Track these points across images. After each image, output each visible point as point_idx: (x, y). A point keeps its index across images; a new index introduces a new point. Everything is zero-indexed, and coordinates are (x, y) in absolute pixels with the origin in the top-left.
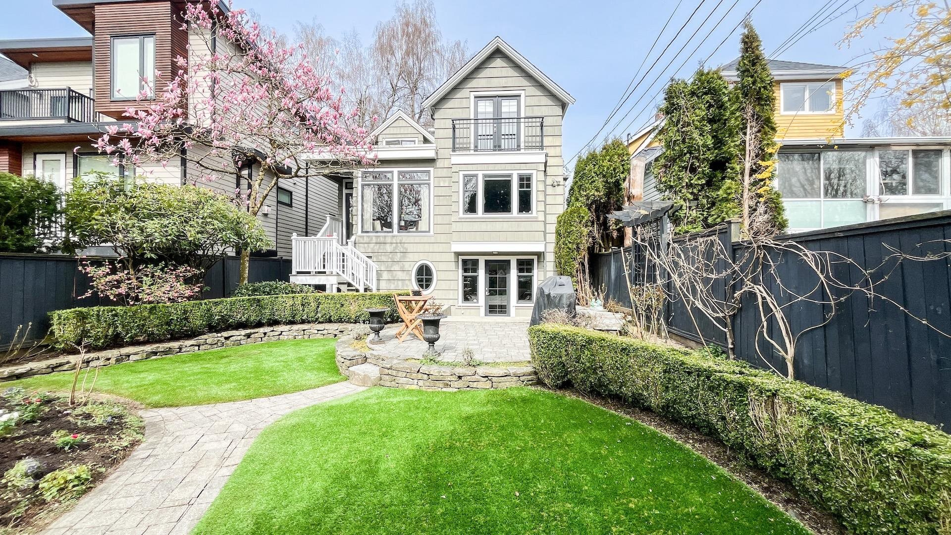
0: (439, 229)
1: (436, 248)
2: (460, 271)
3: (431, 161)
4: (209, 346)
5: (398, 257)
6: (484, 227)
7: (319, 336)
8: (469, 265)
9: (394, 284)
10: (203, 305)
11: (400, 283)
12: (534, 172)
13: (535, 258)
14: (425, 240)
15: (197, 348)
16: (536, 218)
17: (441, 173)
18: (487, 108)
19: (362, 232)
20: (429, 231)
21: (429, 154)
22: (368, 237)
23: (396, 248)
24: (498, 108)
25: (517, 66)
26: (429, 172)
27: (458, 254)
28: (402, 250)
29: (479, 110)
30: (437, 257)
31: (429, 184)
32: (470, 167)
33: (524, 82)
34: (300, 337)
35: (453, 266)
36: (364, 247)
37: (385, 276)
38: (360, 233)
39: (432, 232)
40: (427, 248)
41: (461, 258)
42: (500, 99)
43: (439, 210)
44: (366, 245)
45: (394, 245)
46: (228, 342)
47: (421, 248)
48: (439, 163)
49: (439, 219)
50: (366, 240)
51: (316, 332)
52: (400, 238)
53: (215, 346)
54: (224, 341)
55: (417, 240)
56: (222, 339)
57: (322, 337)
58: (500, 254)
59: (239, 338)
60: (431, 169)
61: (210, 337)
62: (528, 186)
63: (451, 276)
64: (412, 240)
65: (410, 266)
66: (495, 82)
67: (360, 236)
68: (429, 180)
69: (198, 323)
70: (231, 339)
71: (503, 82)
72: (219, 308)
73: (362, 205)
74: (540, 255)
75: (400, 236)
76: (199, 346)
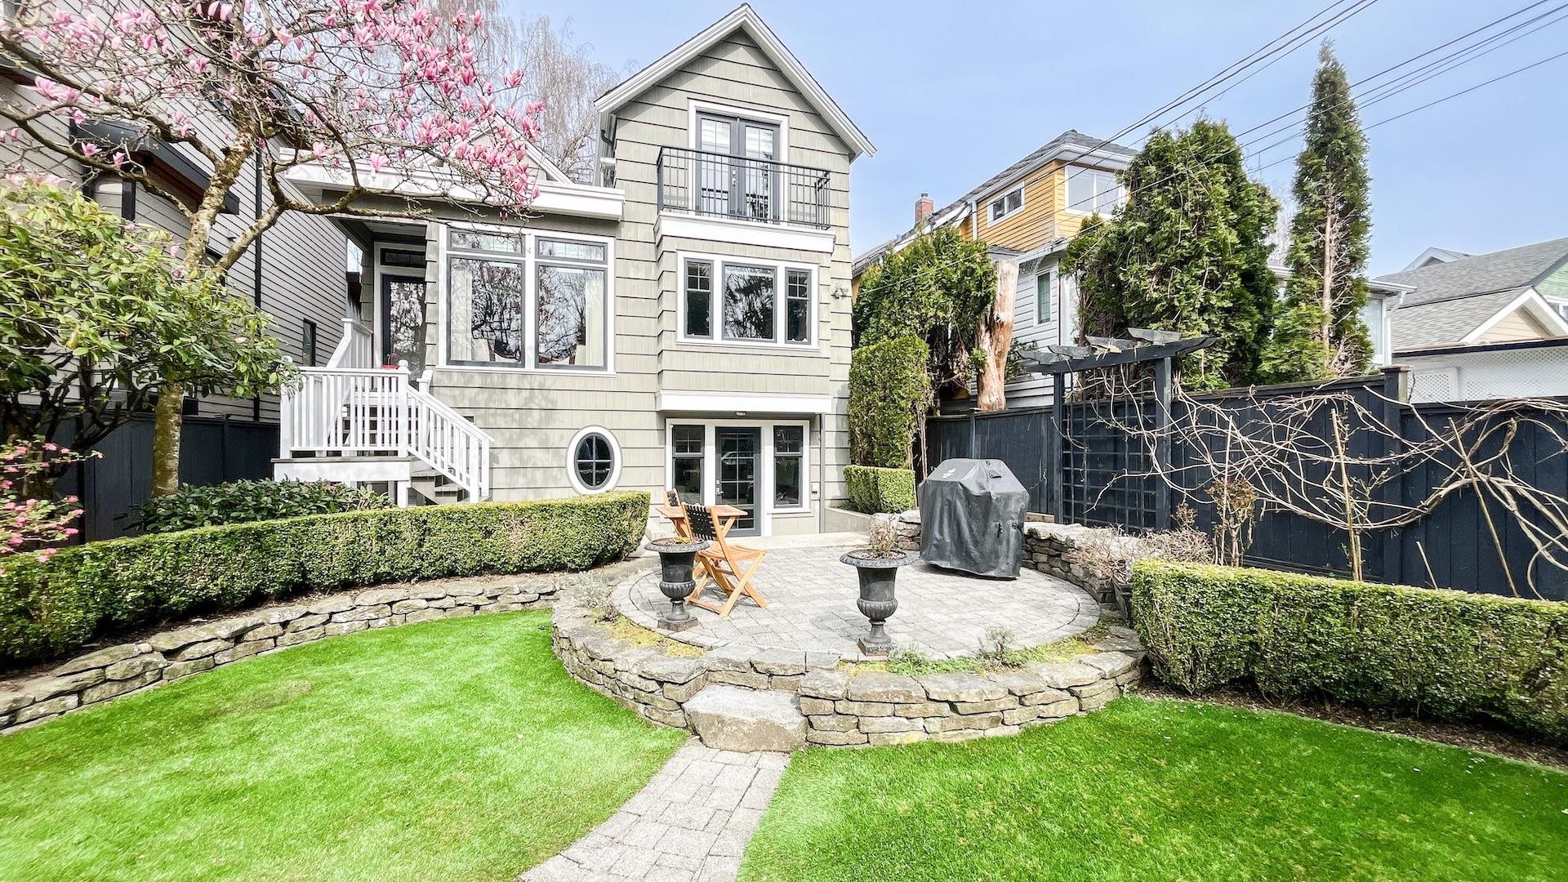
0: (628, 363)
1: (620, 401)
2: (669, 447)
3: (609, 224)
4: (115, 689)
5: (535, 418)
6: (725, 363)
7: (432, 615)
8: (687, 437)
9: (525, 476)
10: (87, 560)
11: (539, 474)
12: (814, 268)
13: (806, 424)
14: (596, 384)
15: (72, 700)
16: (818, 351)
17: (628, 250)
18: (717, 136)
19: (449, 362)
20: (605, 367)
21: (610, 209)
22: (463, 373)
23: (530, 399)
24: (738, 140)
25: (774, 69)
26: (603, 246)
27: (664, 415)
28: (544, 405)
29: (704, 139)
30: (625, 420)
31: (604, 271)
32: (699, 245)
33: (784, 100)
34: (382, 622)
35: (653, 438)
36: (454, 398)
37: (505, 458)
38: (442, 363)
39: (611, 370)
40: (602, 401)
41: (670, 422)
42: (743, 124)
43: (627, 325)
44: (457, 392)
45: (525, 394)
46: (177, 664)
47: (589, 401)
48: (626, 231)
49: (627, 345)
50: (456, 379)
51: (424, 604)
52: (539, 379)
53: (137, 683)
54: (161, 661)
55: (579, 384)
56: (159, 660)
57: (440, 616)
58: (749, 415)
59: (211, 647)
60: (610, 241)
61: (116, 658)
62: (803, 291)
63: (651, 457)
64: (567, 383)
65: (562, 438)
66: (736, 91)
67: (442, 372)
68: (605, 261)
69: (71, 618)
70: (188, 653)
71: (749, 93)
72: (139, 565)
73: (449, 304)
74: (814, 419)
75: (542, 375)
76: (79, 692)
